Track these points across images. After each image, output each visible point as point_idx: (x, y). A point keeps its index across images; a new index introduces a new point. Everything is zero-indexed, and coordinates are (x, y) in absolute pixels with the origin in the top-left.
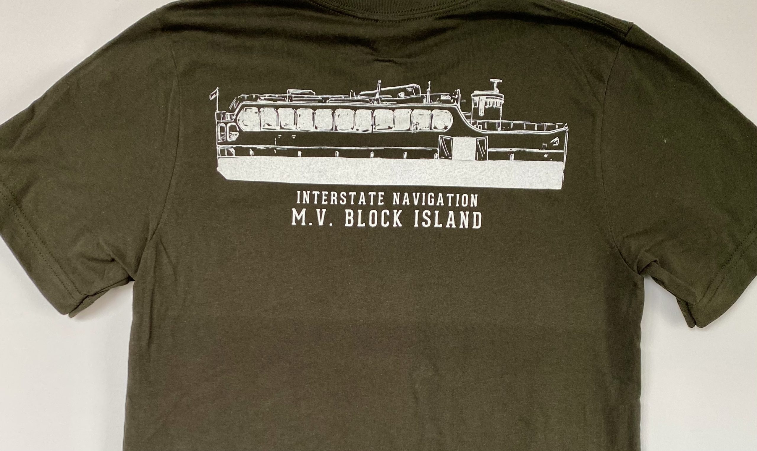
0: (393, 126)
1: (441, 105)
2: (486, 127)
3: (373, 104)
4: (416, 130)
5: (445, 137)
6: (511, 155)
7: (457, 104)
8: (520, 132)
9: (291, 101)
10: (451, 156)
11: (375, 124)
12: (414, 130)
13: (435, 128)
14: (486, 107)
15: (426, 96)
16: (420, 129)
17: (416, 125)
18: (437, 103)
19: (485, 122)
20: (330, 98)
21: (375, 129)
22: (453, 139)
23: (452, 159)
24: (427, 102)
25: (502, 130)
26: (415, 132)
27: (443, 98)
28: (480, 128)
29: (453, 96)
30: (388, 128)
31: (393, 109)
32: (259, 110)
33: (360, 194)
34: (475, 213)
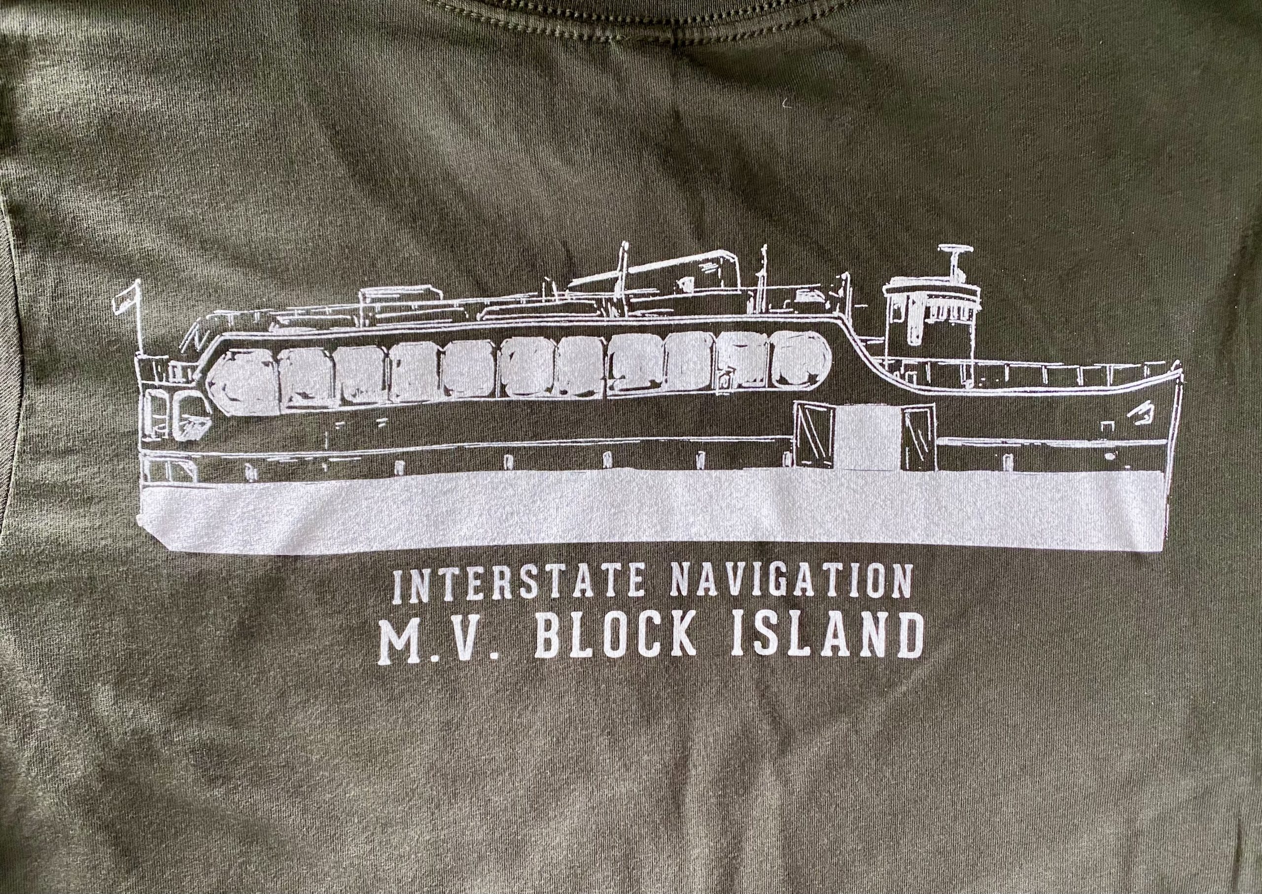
0: (663, 379)
1: (796, 317)
2: (929, 378)
3: (608, 316)
4: (728, 388)
5: (811, 405)
6: (1004, 457)
7: (841, 315)
8: (1031, 392)
9: (371, 325)
10: (831, 459)
11: (612, 377)
12: (722, 388)
13: (783, 381)
14: (926, 320)
15: (755, 291)
16: (740, 386)
17: (728, 373)
18: (784, 313)
19: (926, 363)
20: (487, 306)
21: (612, 388)
22: (834, 409)
23: (832, 467)
24: (757, 311)
25: (976, 386)
26: (726, 392)
27: (803, 296)
28: (911, 381)
29: (830, 293)
30: (649, 384)
31: (663, 331)
32: (274, 356)
33: (577, 569)
34: (905, 617)
